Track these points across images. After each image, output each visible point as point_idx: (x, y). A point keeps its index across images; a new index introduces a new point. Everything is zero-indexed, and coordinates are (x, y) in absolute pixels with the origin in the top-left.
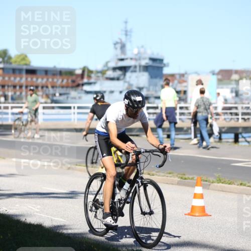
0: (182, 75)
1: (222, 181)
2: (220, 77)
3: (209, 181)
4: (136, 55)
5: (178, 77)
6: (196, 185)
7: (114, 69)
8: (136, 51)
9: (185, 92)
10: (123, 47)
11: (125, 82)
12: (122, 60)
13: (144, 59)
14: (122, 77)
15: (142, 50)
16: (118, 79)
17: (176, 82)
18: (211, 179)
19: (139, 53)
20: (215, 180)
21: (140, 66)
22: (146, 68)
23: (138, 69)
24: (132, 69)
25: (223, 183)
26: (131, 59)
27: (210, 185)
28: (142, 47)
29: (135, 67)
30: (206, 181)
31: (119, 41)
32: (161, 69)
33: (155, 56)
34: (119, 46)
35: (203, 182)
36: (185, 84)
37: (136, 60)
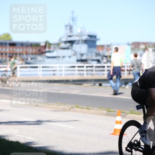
0: (109, 46)
1: (134, 113)
2: (133, 47)
3: (126, 113)
4: (79, 33)
5: (106, 47)
6: (118, 115)
7: (66, 42)
8: (79, 31)
9: (110, 57)
10: (71, 28)
11: (72, 50)
12: (70, 36)
13: (85, 35)
14: (70, 47)
15: (83, 30)
16: (68, 48)
17: (105, 50)
18: (127, 112)
19: (81, 32)
20: (129, 112)
21: (82, 40)
22: (86, 42)
23: (80, 42)
24: (77, 42)
25: (134, 114)
26: (76, 36)
27: (126, 115)
28: (83, 28)
29: (79, 41)
30: (124, 113)
31: (68, 24)
32: (95, 42)
33: (92, 34)
34: (68, 28)
35: (121, 114)
36: (110, 51)
37: (79, 36)
